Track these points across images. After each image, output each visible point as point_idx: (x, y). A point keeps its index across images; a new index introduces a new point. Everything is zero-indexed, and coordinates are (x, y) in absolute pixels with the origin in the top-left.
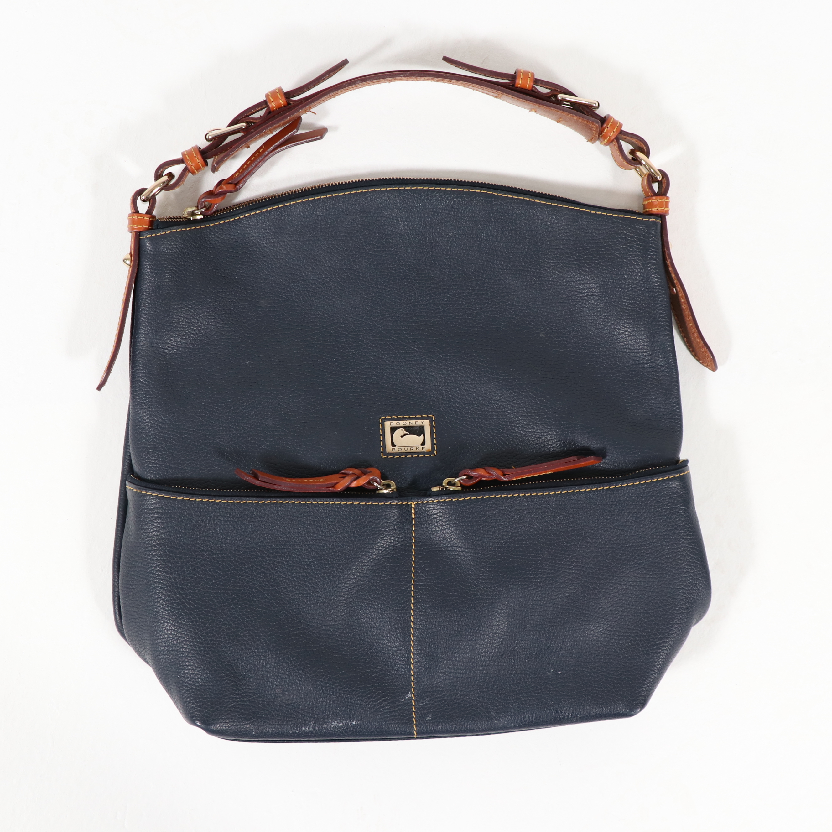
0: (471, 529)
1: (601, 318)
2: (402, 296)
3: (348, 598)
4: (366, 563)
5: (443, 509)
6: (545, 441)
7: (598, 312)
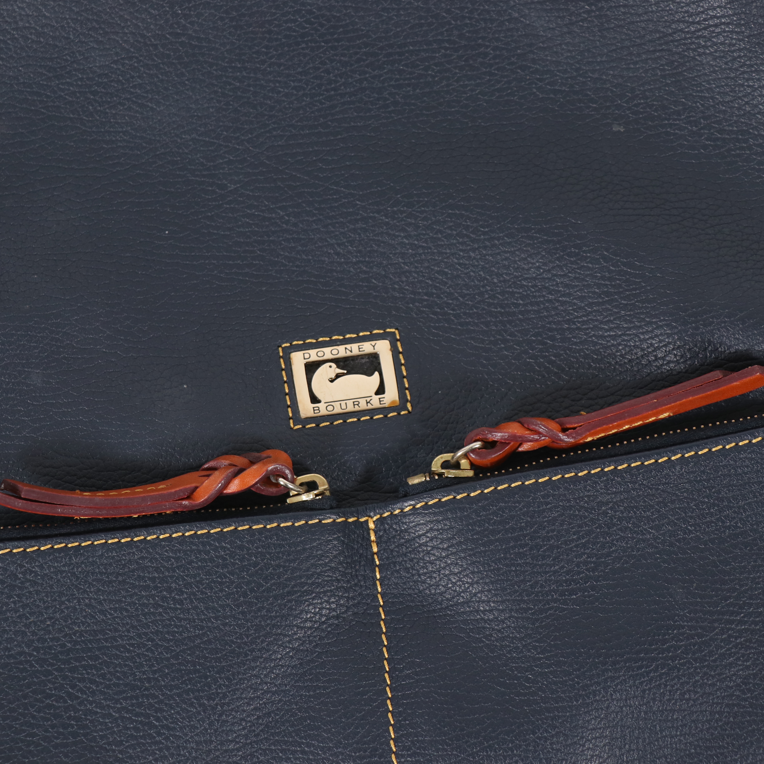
0: (505, 558)
1: (744, 73)
2: (300, 81)
3: (246, 744)
4: (280, 659)
5: (438, 522)
6: (649, 353)
7: (734, 59)
